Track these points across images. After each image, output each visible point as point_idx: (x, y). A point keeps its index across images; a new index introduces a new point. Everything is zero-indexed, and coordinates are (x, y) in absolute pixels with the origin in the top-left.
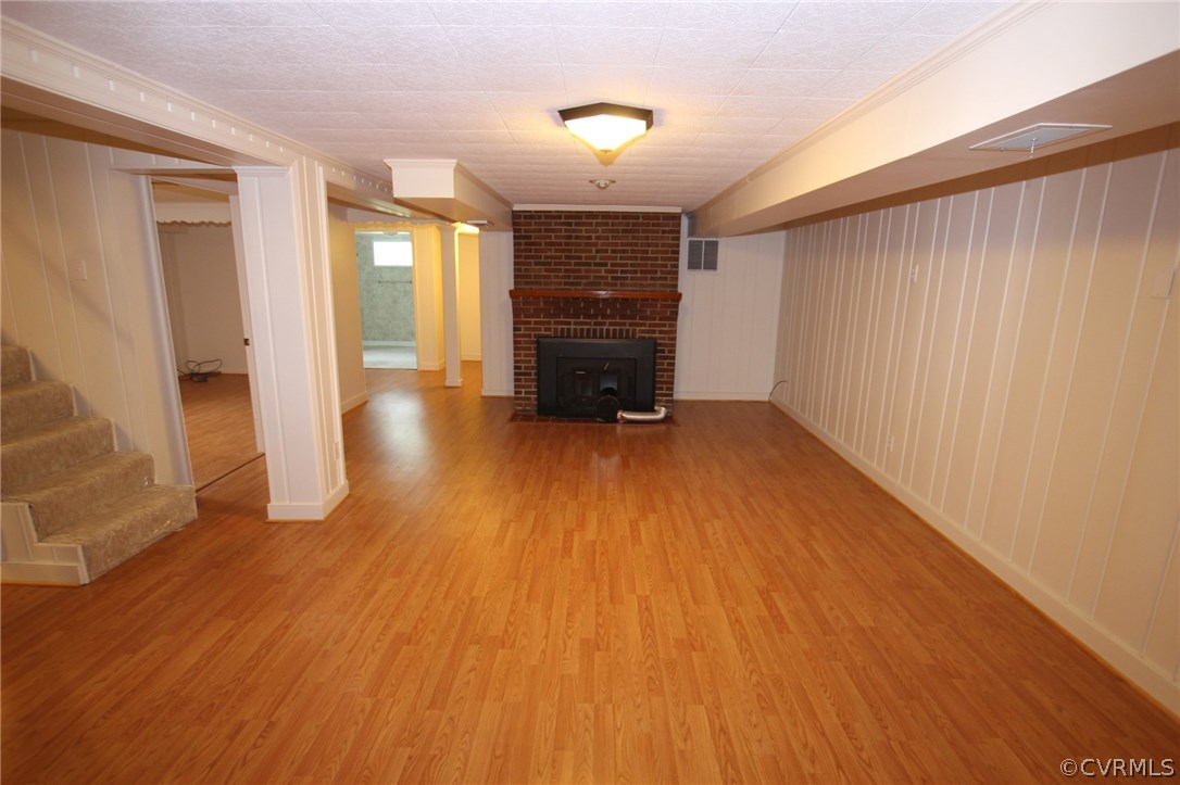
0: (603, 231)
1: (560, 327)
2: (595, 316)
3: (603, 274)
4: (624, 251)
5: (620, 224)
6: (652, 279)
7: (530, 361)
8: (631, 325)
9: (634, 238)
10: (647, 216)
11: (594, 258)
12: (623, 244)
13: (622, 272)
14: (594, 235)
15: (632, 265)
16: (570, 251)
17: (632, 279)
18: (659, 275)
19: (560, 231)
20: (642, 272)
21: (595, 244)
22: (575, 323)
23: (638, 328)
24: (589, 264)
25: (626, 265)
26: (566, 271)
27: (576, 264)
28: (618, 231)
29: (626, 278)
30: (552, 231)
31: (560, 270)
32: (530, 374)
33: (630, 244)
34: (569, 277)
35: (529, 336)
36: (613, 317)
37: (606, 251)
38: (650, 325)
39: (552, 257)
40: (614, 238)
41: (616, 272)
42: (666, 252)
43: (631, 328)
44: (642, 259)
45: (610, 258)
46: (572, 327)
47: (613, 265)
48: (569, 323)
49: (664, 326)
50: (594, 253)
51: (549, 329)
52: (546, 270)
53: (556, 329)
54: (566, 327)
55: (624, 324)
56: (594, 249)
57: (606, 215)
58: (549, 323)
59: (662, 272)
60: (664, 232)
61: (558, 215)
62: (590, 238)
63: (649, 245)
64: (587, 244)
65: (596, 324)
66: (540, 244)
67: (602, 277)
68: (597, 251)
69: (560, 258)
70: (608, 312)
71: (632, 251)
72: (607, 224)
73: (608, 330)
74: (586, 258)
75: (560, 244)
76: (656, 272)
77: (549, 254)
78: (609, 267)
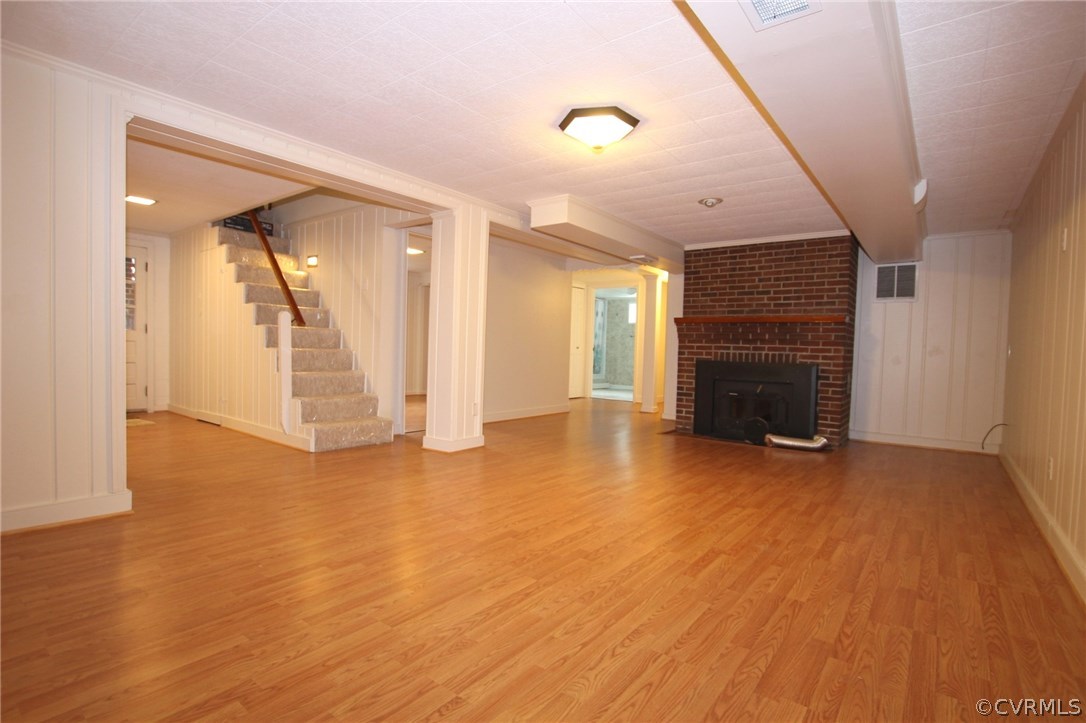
0: (766, 261)
1: (720, 351)
2: (754, 341)
3: (766, 301)
4: (787, 279)
5: (784, 253)
6: (818, 304)
7: (691, 383)
8: (791, 350)
9: (797, 265)
10: (812, 242)
11: (758, 287)
12: (786, 272)
13: (785, 299)
14: (757, 266)
15: (796, 292)
16: (734, 282)
17: (796, 305)
18: (825, 300)
19: (725, 264)
20: (807, 298)
21: (758, 274)
22: (735, 348)
23: (799, 354)
24: (752, 293)
25: (789, 292)
26: (730, 300)
27: (739, 294)
28: (781, 260)
29: (790, 305)
30: (719, 265)
31: (724, 300)
32: (691, 395)
33: (794, 271)
34: (732, 306)
35: (692, 359)
36: (771, 341)
37: (769, 280)
38: (812, 350)
39: (718, 289)
40: (776, 266)
41: (779, 299)
42: (834, 276)
43: (791, 354)
44: (807, 284)
45: (772, 286)
46: (731, 351)
47: (775, 292)
48: (728, 348)
49: (829, 351)
50: (757, 283)
51: (710, 354)
52: (712, 301)
53: (716, 354)
54: (725, 351)
55: (784, 349)
56: (757, 279)
57: (769, 246)
58: (710, 348)
59: (828, 297)
60: (830, 256)
61: (723, 251)
62: (753, 268)
63: (814, 271)
64: (750, 275)
65: (755, 349)
66: (707, 278)
67: (765, 305)
68: (760, 280)
69: (725, 289)
70: (767, 337)
71: (796, 278)
72: (770, 254)
73: (767, 355)
74: (749, 287)
75: (725, 276)
76: (822, 297)
77: (715, 286)
78: (772, 295)
